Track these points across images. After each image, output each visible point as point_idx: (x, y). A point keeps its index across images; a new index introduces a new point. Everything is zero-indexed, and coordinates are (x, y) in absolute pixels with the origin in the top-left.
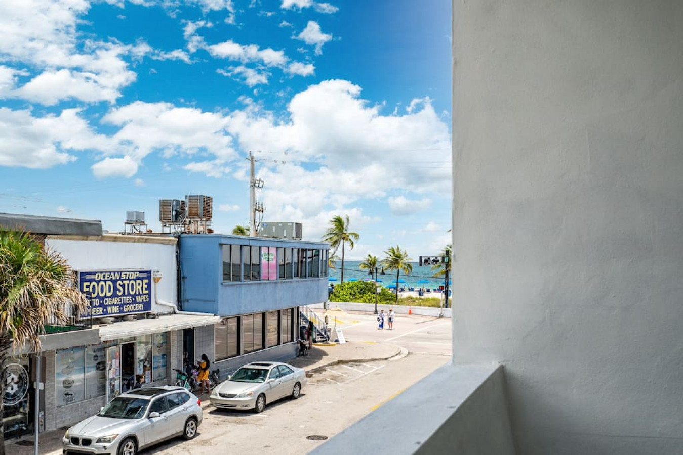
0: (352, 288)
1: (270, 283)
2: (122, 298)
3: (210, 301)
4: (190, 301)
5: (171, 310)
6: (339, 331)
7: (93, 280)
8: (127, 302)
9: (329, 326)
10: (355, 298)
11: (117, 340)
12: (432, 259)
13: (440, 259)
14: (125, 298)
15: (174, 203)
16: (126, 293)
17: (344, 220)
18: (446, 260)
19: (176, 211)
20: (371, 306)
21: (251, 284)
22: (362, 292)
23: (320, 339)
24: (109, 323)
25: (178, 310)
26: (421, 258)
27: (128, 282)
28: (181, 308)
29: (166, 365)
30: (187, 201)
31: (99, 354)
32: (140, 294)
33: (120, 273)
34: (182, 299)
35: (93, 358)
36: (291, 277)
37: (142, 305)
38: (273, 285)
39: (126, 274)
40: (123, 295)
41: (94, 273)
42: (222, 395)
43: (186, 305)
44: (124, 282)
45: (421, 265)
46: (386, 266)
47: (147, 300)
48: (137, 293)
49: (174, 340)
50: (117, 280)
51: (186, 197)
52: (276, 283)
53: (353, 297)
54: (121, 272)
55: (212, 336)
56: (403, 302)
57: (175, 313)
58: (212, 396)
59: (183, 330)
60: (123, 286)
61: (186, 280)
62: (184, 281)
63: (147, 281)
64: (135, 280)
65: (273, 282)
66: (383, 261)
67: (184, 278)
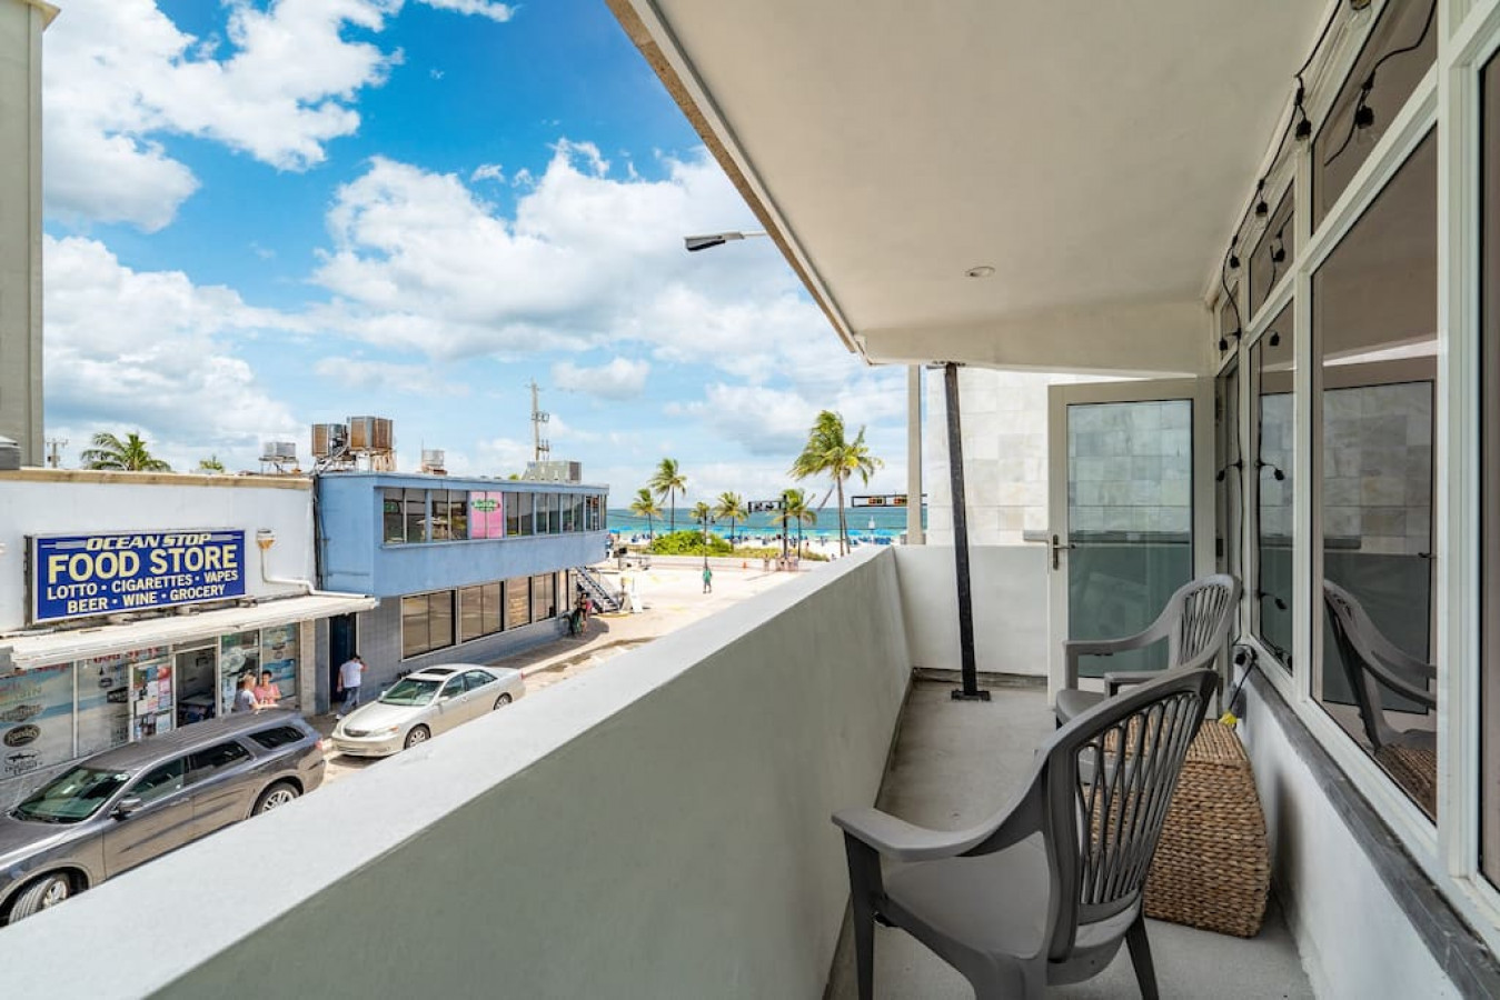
0: (682, 539)
1: (489, 542)
2: (166, 578)
3: (362, 575)
4: (335, 576)
5: (304, 590)
6: (635, 597)
7: (83, 550)
8: (179, 584)
9: (625, 590)
10: (686, 550)
11: (166, 647)
12: (764, 505)
13: (776, 506)
14: (173, 577)
15: (332, 429)
16: (177, 569)
17: (673, 464)
18: (783, 505)
19: (335, 440)
20: (700, 560)
21: (449, 546)
22: (693, 543)
23: (609, 608)
24: (119, 624)
25: (316, 589)
26: (750, 503)
27: (182, 550)
28: (320, 586)
29: (294, 676)
30: (349, 426)
31: (114, 675)
32: (213, 568)
33: (158, 538)
34: (323, 572)
35: (97, 685)
36: (531, 533)
37: (222, 588)
38: (496, 545)
39: (177, 539)
40: (170, 572)
41: (86, 539)
42: (347, 732)
43: (330, 581)
44: (171, 551)
45: (750, 512)
46: (719, 513)
47: (234, 579)
48: (208, 567)
49: (307, 636)
50: (150, 549)
51: (348, 419)
52: (501, 542)
53: (682, 549)
54: (162, 536)
55: (396, 624)
56: (739, 554)
57: (309, 594)
58: (334, 734)
59: (331, 618)
60: (169, 559)
61: (329, 543)
62: (325, 545)
63: (234, 547)
64: (202, 547)
65: (493, 542)
66: (716, 508)
67: (325, 540)
